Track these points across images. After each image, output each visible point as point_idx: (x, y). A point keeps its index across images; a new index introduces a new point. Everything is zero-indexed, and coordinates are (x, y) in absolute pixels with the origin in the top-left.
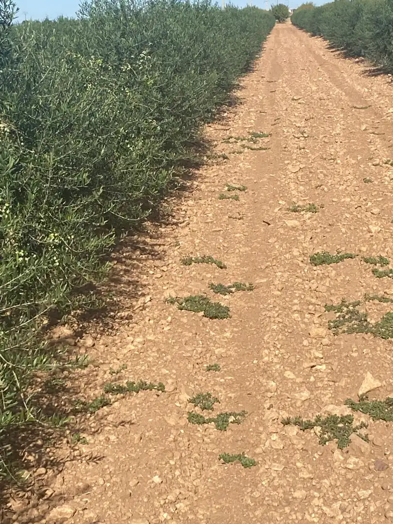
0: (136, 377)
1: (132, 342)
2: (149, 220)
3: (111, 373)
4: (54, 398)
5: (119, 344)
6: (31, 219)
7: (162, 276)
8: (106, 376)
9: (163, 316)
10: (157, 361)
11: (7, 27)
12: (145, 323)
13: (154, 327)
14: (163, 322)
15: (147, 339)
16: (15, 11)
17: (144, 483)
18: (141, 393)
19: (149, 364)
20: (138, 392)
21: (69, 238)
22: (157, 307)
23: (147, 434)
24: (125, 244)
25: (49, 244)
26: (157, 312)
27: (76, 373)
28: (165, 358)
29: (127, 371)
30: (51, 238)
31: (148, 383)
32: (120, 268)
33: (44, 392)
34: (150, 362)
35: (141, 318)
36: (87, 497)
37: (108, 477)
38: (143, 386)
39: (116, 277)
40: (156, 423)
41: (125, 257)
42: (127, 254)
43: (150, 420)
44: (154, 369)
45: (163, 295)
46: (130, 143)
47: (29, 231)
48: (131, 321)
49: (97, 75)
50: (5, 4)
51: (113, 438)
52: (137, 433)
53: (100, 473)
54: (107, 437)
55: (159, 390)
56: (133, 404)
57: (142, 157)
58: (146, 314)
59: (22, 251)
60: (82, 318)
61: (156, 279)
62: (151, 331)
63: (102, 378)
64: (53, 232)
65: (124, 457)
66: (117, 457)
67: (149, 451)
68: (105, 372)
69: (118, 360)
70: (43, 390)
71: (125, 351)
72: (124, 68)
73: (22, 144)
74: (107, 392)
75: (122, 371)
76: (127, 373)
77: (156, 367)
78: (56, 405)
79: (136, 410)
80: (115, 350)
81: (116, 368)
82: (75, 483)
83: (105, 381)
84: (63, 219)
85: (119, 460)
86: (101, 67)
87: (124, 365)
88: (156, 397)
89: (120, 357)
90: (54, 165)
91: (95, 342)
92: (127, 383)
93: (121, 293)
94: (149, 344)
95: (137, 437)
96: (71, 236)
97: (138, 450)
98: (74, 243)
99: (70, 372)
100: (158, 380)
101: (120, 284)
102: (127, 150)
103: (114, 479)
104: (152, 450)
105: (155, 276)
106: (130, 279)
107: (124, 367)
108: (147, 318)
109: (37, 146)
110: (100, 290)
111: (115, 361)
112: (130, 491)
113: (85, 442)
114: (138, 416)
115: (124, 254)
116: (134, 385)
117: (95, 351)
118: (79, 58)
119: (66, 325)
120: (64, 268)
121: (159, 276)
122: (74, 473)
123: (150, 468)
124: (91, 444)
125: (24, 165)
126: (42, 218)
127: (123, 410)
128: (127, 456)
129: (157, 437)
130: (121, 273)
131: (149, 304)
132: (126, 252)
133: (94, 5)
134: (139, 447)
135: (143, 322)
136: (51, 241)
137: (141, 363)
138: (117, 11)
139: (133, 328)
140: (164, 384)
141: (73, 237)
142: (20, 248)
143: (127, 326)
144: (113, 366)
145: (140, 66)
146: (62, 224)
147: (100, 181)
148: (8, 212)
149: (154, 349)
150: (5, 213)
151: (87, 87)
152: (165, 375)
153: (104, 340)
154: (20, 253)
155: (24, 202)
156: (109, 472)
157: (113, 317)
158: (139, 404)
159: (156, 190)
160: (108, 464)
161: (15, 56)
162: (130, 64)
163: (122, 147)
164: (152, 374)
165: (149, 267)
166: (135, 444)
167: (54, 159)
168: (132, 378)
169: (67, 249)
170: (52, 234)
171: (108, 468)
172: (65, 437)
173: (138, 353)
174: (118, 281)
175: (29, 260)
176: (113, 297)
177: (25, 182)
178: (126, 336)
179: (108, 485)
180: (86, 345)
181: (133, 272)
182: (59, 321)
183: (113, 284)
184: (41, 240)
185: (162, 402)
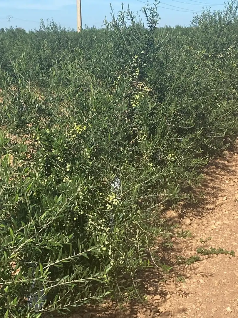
0: (217, 245)
1: (215, 224)
2: (227, 150)
3: (201, 242)
4: (166, 254)
5: (206, 225)
6: (159, 144)
7: (234, 185)
8: (198, 243)
9: (234, 209)
10: (230, 237)
11: (153, 29)
12: (223, 212)
13: (228, 215)
14: (234, 213)
15: (224, 223)
16: (158, 19)
17: (221, 311)
18: (220, 256)
19: (225, 238)
20: (218, 255)
21: (180, 157)
22: (231, 204)
23: (223, 281)
24: (211, 164)
25: (168, 161)
26: (230, 207)
27: (180, 240)
28: (235, 236)
29: (211, 241)
30: (169, 157)
31: (224, 249)
32: (208, 178)
33: (160, 249)
34: (225, 237)
35: (220, 210)
36: (186, 316)
37: (198, 305)
38: (221, 251)
39: (205, 183)
40: (228, 274)
41: (212, 172)
42: (213, 170)
43: (225, 273)
44: (228, 241)
45: (234, 197)
46: (219, 102)
47: (157, 152)
48: (214, 211)
49: (202, 60)
50: (153, 15)
51: (202, 281)
52: (216, 280)
53: (193, 302)
54: (198, 280)
55: (231, 255)
56: (214, 262)
57: (226, 111)
58: (223, 207)
59: (152, 163)
60: (184, 207)
61: (230, 187)
62: (226, 218)
63: (196, 244)
64: (171, 153)
65: (208, 294)
66: (204, 293)
67: (225, 292)
68: (197, 241)
69: (206, 234)
70: (159, 248)
71: (210, 229)
72: (218, 56)
73: (156, 99)
74: (198, 253)
75: (208, 241)
76: (211, 242)
77: (229, 240)
78: (167, 258)
79: (216, 265)
80: (203, 228)
81: (204, 239)
82: (178, 306)
83: (197, 246)
84: (178, 145)
85: (205, 295)
86: (205, 55)
87: (209, 237)
88: (229, 259)
89: (207, 232)
90: (174, 112)
91: (192, 222)
92: (211, 248)
93: (209, 194)
94: (225, 226)
95: (217, 282)
96: (181, 156)
97: (217, 290)
98: (183, 160)
99: (176, 239)
100: (230, 249)
101: (208, 188)
102: (217, 106)
103: (202, 306)
104: (226, 291)
105: (229, 184)
106: (214, 185)
107: (209, 239)
108: (224, 210)
109: (165, 101)
110: (196, 191)
111: (204, 234)
112: (212, 315)
113: (184, 282)
114: (218, 269)
115: (211, 170)
116: (216, 250)
117: (192, 227)
118: (191, 49)
119: (174, 211)
120: (176, 175)
121: (232, 184)
122: (177, 300)
123: (224, 302)
124: (188, 283)
125: (156, 112)
126: (165, 145)
127: (208, 265)
128: (210, 293)
129: (229, 283)
130: (209, 181)
131: (226, 201)
132: (212, 169)
133: (202, 18)
134: (218, 289)
135: (221, 212)
136: (169, 158)
137: (220, 237)
138: (216, 21)
139: (215, 215)
140: (234, 251)
141: (182, 157)
142: (151, 161)
143: (211, 214)
144: (202, 237)
145: (228, 55)
146: (177, 148)
147: (200, 124)
148: (145, 139)
149: (228, 229)
150: (143, 140)
151: (195, 67)
152: (235, 246)
153: (197, 221)
154: (151, 165)
155: (155, 134)
156: (199, 302)
157: (203, 208)
158: (218, 262)
159: (233, 132)
160: (198, 297)
161: (157, 46)
162: (222, 54)
163: (213, 105)
164: (227, 245)
165: (226, 179)
166: (215, 287)
167: (174, 109)
168: (214, 246)
169: (179, 164)
170: (170, 155)
171: (199, 299)
172: (172, 278)
173: (218, 231)
174: (206, 186)
175: (156, 169)
176: (203, 196)
177: (156, 122)
178: (211, 220)
179: (198, 309)
180: (186, 223)
181: (215, 181)
182: (170, 207)
183: (203, 188)
184: (163, 157)
185: (232, 262)
